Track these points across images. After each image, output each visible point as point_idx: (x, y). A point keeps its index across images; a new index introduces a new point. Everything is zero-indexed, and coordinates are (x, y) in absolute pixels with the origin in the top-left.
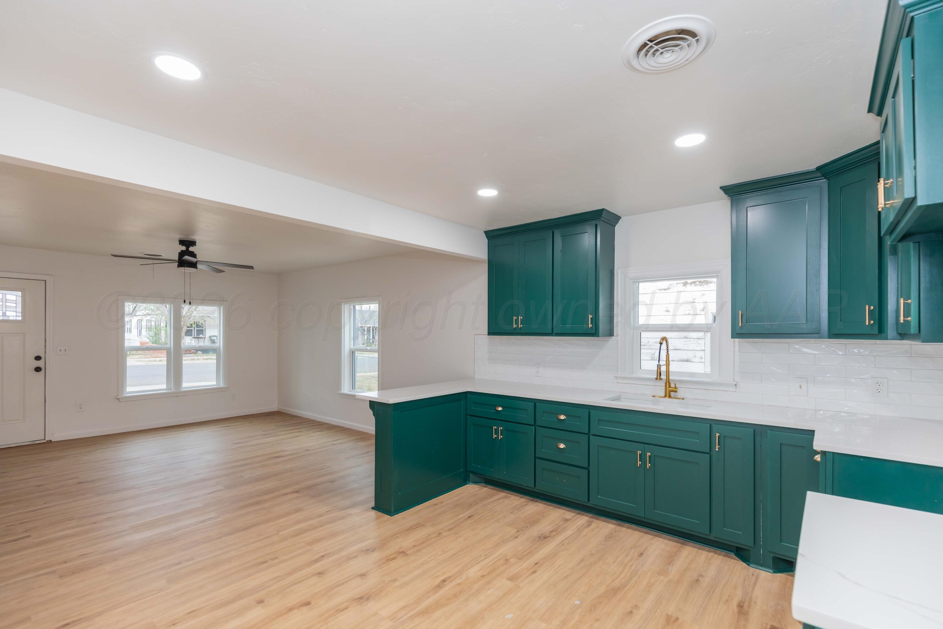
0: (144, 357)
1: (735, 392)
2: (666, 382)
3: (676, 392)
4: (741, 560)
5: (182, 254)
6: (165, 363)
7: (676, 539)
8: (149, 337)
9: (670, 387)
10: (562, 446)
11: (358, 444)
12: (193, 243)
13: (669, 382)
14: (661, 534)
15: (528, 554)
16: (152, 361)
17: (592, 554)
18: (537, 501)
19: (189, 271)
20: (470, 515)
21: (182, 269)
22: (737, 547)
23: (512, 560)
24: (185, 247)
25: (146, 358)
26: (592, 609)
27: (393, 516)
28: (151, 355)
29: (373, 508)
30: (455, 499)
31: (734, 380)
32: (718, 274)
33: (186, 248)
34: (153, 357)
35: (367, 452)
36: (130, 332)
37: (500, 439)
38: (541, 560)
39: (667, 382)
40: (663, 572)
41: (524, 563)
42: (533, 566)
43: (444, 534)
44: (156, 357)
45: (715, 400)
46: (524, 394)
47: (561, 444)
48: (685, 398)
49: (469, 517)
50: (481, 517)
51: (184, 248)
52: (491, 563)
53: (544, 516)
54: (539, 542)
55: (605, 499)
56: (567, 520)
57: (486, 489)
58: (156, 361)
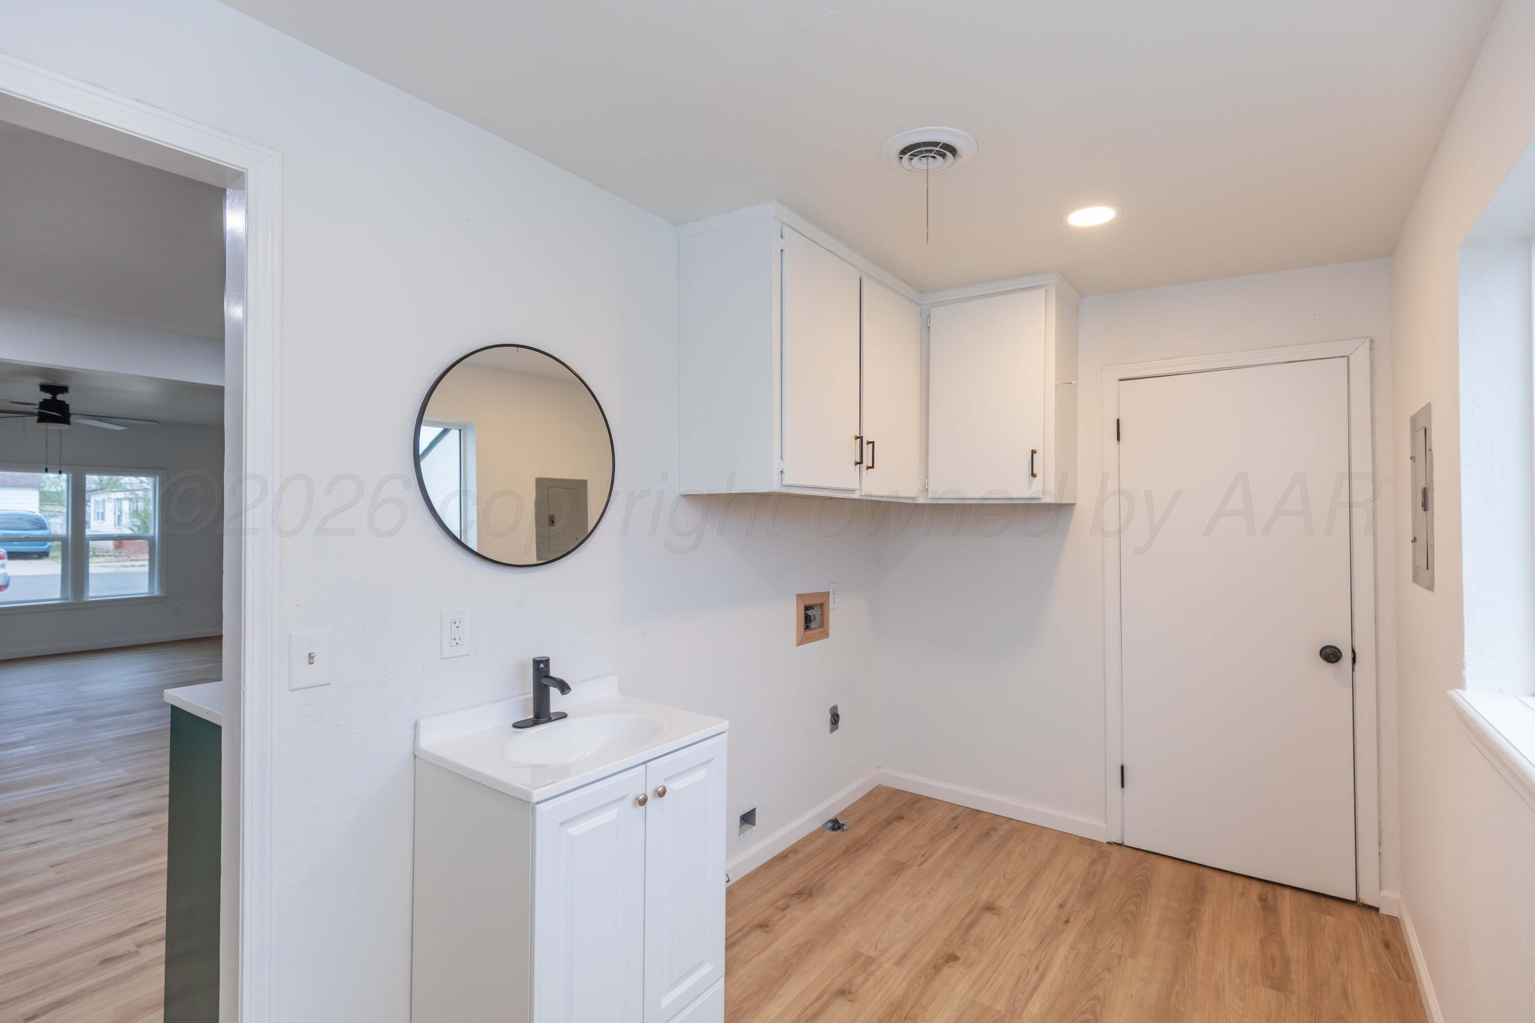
0: (116, 559)
5: (44, 404)
6: (146, 569)
8: (133, 527)
12: (64, 389)
16: (127, 567)
19: (59, 428)
21: (43, 426)
24: (51, 394)
25: (118, 561)
28: (129, 557)
33: (51, 396)
34: (131, 560)
36: (102, 519)
44: (136, 560)
51: (48, 396)
58: (133, 566)
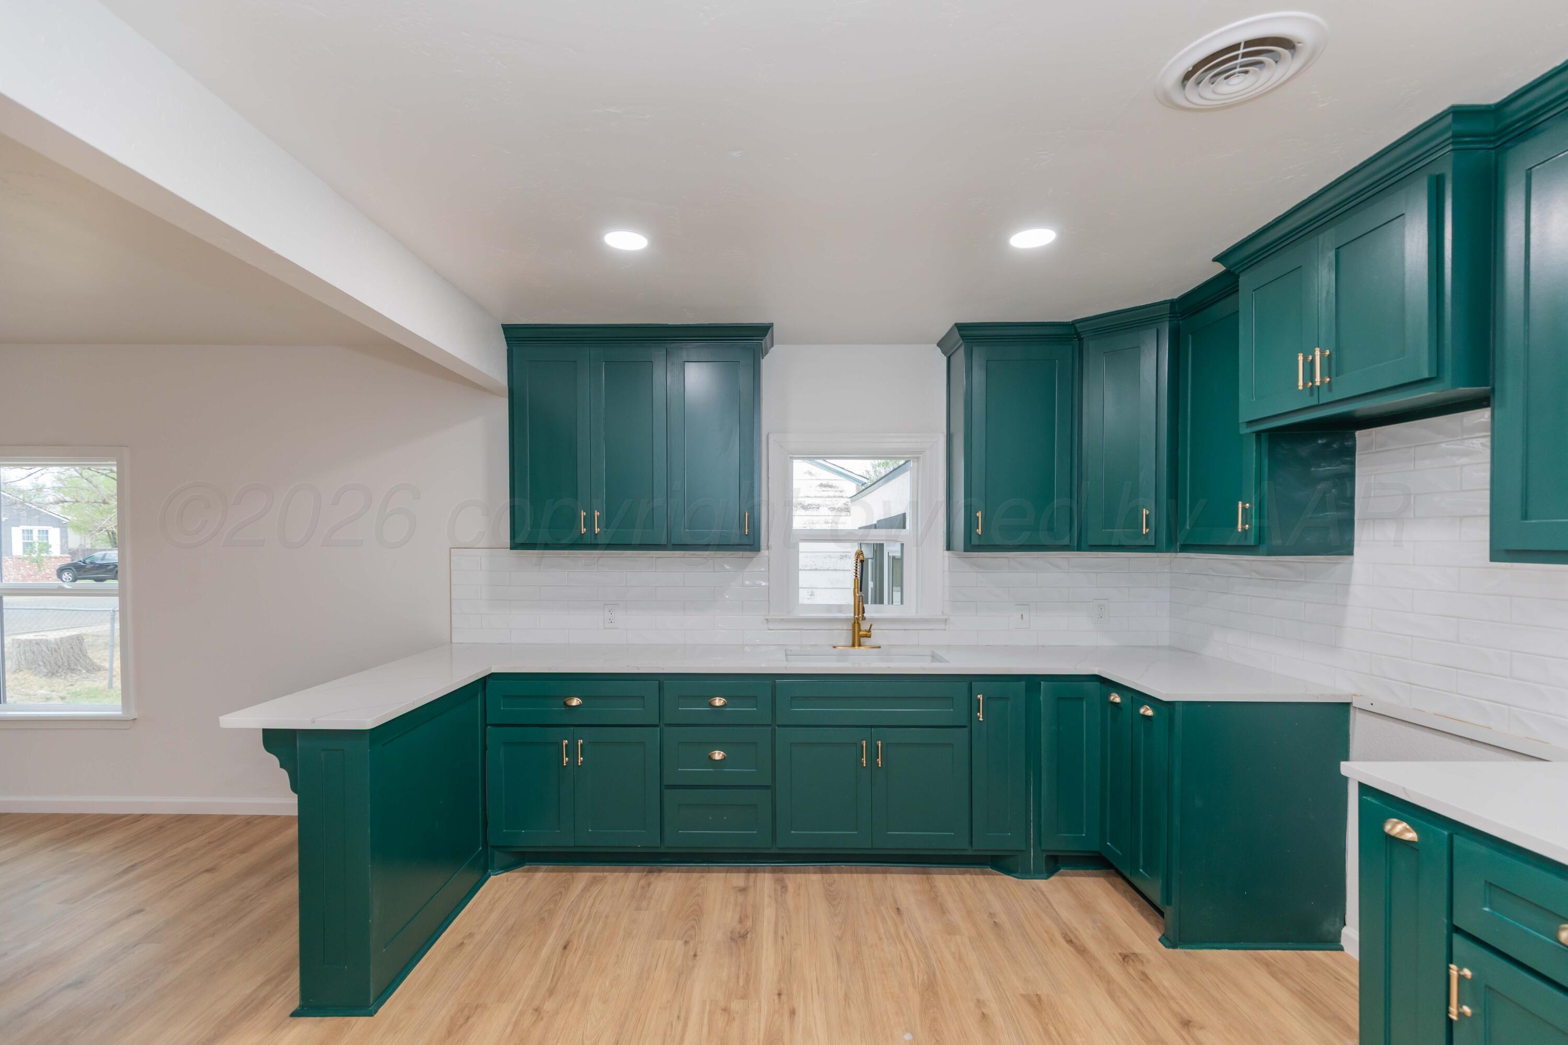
1: (944, 630)
2: (853, 622)
3: (870, 637)
4: (1003, 873)
7: (910, 867)
9: (860, 630)
10: (718, 755)
11: (78, 849)
13: (858, 623)
14: (888, 867)
15: (747, 981)
17: (840, 939)
18: (660, 871)
20: (562, 943)
22: (992, 856)
23: (736, 1005)
26: (938, 1038)
27: (376, 1012)
29: (294, 1014)
30: (494, 916)
31: (943, 612)
32: (918, 455)
35: (133, 867)
37: (579, 764)
38: (779, 982)
39: (855, 623)
40: (951, 930)
41: (760, 1002)
42: (780, 1001)
43: (549, 1006)
45: (919, 645)
46: (637, 667)
47: (715, 753)
48: (882, 647)
49: (565, 948)
50: (588, 938)
52: (705, 1029)
53: (698, 895)
54: (743, 951)
55: (799, 834)
56: (743, 890)
57: (539, 875)
